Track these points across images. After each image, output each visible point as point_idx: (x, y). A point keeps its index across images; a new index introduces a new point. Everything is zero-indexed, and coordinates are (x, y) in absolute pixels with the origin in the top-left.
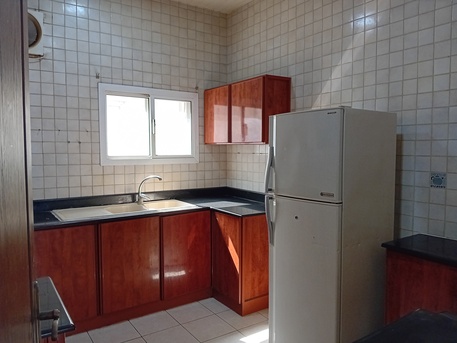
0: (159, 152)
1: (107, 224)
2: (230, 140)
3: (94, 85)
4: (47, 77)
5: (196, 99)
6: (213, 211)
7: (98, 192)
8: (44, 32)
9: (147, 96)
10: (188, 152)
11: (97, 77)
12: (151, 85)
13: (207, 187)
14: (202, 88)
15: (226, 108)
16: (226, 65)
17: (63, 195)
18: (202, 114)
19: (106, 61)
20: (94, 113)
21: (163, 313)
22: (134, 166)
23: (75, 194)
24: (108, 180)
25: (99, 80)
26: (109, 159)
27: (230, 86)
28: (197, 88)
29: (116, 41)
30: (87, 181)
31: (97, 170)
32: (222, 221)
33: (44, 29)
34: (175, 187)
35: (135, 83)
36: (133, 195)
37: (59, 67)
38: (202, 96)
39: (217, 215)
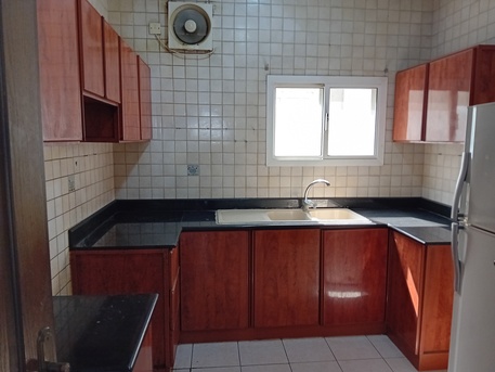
0: (331, 152)
1: (261, 232)
2: (423, 138)
3: (262, 78)
4: (216, 73)
5: (385, 85)
6: (391, 230)
7: (263, 194)
8: (213, 25)
9: (321, 86)
10: (370, 152)
11: (266, 69)
12: (327, 73)
13: (392, 196)
14: (393, 69)
15: (422, 92)
16: (430, 37)
17: (229, 195)
18: (391, 103)
19: (276, 49)
20: (262, 109)
21: (320, 340)
22: (302, 168)
23: (240, 195)
24: (274, 182)
25: (268, 72)
26: (275, 159)
27: (428, 65)
28: (386, 70)
29: (289, 25)
30: (252, 182)
31: (263, 171)
32: (401, 246)
33: (214, 22)
34: (350, 194)
35: (308, 72)
36: (301, 200)
37: (228, 61)
38: (393, 80)
39: (396, 235)
